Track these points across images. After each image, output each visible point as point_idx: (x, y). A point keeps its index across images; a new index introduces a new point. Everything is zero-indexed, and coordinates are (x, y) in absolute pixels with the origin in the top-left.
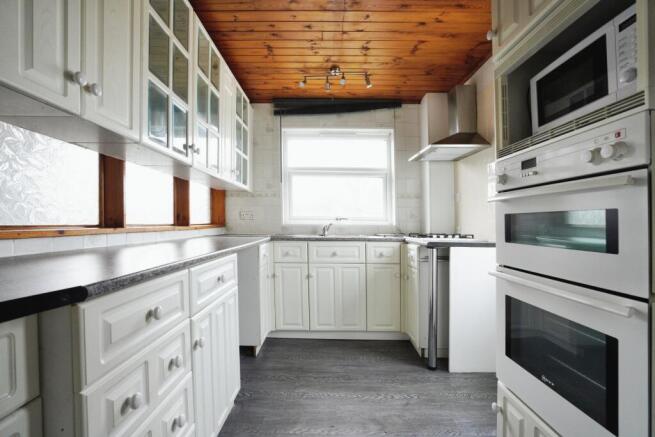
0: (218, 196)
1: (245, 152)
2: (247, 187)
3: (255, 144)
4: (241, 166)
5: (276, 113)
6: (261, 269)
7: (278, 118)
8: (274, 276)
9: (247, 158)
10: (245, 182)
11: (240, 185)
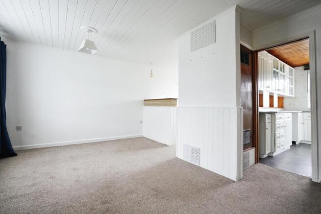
0: (281, 99)
1: (292, 85)
2: (292, 96)
3: (295, 81)
4: (291, 90)
5: (305, 69)
6: (299, 120)
7: (306, 71)
8: (304, 123)
9: (293, 87)
10: (292, 94)
11: (291, 96)
